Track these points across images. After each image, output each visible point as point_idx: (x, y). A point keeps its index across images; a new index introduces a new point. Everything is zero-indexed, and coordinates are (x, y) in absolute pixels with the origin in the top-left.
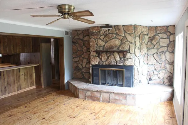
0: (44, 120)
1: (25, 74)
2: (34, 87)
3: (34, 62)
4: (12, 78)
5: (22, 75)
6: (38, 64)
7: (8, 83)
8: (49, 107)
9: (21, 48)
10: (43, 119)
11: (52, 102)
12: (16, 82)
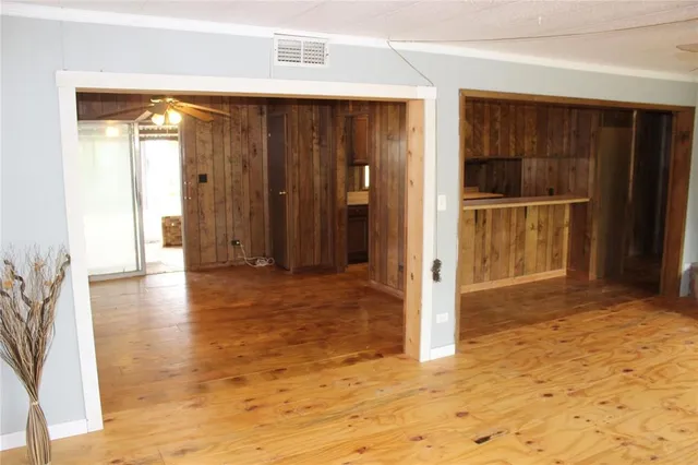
0: (630, 375)
1: (540, 226)
2: (562, 272)
3: (569, 191)
4: (503, 235)
5: (533, 228)
6: (587, 196)
7: (493, 248)
8: (634, 340)
9: (535, 140)
10: (627, 371)
11: (640, 326)
12: (513, 247)
